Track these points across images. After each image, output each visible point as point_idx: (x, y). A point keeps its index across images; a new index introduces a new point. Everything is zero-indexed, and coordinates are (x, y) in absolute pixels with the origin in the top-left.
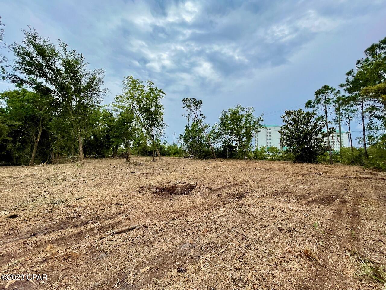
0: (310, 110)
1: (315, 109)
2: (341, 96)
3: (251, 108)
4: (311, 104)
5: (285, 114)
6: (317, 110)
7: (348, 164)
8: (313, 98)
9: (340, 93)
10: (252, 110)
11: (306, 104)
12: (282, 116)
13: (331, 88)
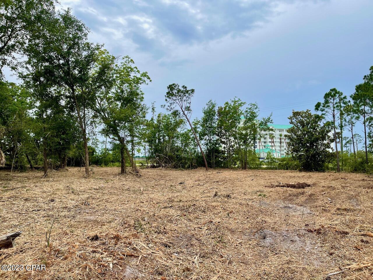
0: (319, 113)
1: (324, 112)
2: (347, 101)
3: (254, 105)
4: (321, 106)
5: (292, 115)
6: (326, 114)
7: (352, 172)
8: (322, 101)
9: (346, 99)
10: (256, 107)
11: (316, 106)
12: (289, 117)
13: (339, 92)
